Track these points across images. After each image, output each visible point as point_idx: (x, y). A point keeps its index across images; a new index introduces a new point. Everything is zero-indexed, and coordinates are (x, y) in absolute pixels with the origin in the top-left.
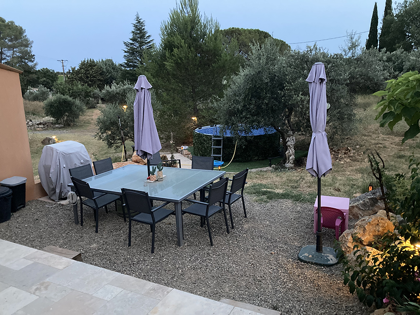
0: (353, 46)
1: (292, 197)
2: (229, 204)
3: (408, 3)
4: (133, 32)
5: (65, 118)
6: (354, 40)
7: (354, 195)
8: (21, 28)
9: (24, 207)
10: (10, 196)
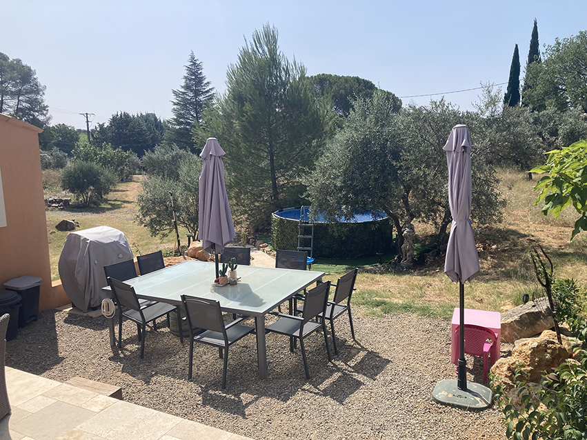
0: (492, 102)
1: (418, 309)
2: (331, 319)
3: (561, 46)
4: (186, 78)
5: (89, 194)
6: (492, 94)
7: (502, 308)
8: (29, 69)
9: (36, 320)
10: (18, 303)
